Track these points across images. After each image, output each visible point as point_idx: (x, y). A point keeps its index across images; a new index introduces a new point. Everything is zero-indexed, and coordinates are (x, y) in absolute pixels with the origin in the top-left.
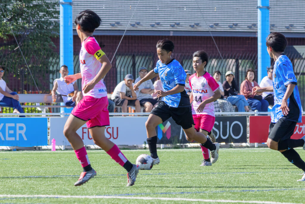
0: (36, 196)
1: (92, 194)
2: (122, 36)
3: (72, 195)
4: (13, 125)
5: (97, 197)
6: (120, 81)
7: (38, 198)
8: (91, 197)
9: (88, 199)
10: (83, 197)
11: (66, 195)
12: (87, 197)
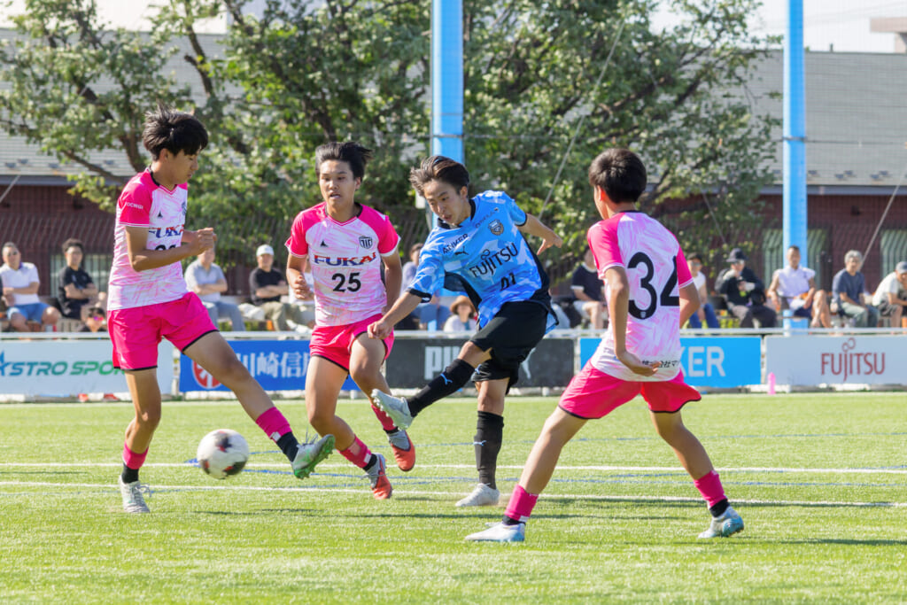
0: (744, 469)
1: (842, 467)
2: (890, 196)
3: (806, 467)
4: (700, 349)
5: (850, 471)
6: (888, 273)
7: (748, 472)
8: (841, 471)
9: (834, 474)
10: (828, 471)
11: (796, 467)
12: (834, 470)
